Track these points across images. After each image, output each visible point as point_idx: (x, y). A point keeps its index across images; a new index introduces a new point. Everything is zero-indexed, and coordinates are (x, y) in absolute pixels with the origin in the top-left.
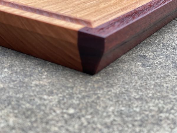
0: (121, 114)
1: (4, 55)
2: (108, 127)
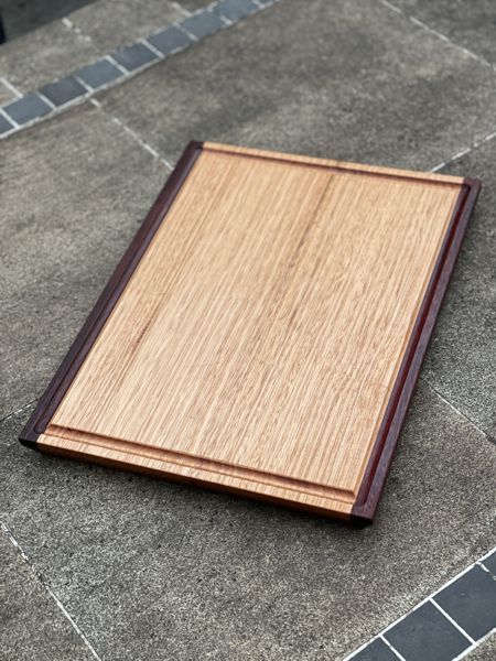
0: (395, 569)
1: (284, 521)
2: (391, 586)
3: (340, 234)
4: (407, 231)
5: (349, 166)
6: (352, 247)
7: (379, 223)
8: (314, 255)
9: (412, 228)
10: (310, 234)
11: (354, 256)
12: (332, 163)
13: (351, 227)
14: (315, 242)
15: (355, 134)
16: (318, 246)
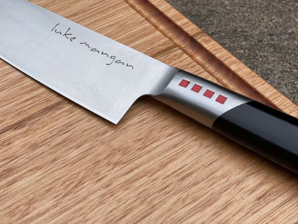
3: (86, 146)
4: (196, 210)
5: (211, 45)
6: (81, 182)
7: (163, 166)
8: (13, 157)
9: (209, 211)
10: (45, 118)
11: (66, 202)
12: (191, 28)
13: (115, 143)
14: (32, 138)
15: (280, 13)
16: (35, 146)
